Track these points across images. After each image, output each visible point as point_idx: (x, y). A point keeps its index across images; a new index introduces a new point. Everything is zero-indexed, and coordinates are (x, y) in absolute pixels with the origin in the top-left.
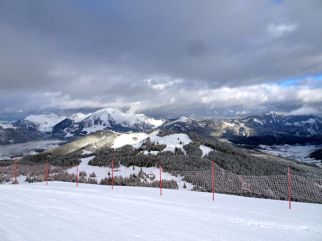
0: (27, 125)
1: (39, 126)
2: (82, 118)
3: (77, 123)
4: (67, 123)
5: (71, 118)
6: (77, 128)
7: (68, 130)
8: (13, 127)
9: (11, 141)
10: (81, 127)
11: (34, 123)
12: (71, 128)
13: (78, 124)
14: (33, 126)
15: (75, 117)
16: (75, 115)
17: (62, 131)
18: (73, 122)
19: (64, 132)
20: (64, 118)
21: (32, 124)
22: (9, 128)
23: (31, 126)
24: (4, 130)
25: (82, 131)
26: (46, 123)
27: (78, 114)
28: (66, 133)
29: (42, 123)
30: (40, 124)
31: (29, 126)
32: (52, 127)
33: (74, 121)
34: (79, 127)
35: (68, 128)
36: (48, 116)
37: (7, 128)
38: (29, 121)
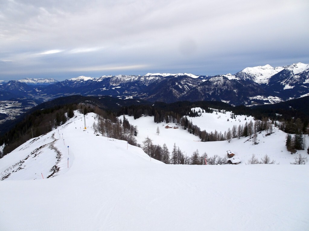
0: (244, 76)
1: (254, 77)
2: (302, 69)
3: (297, 75)
4: (284, 75)
5: (289, 69)
6: (297, 79)
7: (287, 81)
8: (236, 78)
9: (235, 91)
10: (303, 79)
11: (251, 75)
12: (290, 79)
13: (299, 75)
14: (250, 78)
15: (294, 68)
16: (294, 66)
17: (280, 82)
18: (291, 73)
19: (282, 84)
20: (280, 69)
21: (249, 76)
22: (233, 79)
23: (248, 78)
24: (230, 80)
25: (304, 83)
26: (261, 75)
27: (297, 64)
28: (285, 85)
29: (257, 75)
30: (256, 76)
31: (246, 78)
32: (267, 79)
33: (294, 72)
34: (300, 78)
35: (287, 80)
36: (263, 67)
37: (232, 79)
38: (246, 73)
